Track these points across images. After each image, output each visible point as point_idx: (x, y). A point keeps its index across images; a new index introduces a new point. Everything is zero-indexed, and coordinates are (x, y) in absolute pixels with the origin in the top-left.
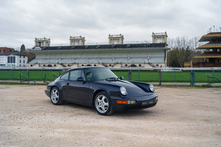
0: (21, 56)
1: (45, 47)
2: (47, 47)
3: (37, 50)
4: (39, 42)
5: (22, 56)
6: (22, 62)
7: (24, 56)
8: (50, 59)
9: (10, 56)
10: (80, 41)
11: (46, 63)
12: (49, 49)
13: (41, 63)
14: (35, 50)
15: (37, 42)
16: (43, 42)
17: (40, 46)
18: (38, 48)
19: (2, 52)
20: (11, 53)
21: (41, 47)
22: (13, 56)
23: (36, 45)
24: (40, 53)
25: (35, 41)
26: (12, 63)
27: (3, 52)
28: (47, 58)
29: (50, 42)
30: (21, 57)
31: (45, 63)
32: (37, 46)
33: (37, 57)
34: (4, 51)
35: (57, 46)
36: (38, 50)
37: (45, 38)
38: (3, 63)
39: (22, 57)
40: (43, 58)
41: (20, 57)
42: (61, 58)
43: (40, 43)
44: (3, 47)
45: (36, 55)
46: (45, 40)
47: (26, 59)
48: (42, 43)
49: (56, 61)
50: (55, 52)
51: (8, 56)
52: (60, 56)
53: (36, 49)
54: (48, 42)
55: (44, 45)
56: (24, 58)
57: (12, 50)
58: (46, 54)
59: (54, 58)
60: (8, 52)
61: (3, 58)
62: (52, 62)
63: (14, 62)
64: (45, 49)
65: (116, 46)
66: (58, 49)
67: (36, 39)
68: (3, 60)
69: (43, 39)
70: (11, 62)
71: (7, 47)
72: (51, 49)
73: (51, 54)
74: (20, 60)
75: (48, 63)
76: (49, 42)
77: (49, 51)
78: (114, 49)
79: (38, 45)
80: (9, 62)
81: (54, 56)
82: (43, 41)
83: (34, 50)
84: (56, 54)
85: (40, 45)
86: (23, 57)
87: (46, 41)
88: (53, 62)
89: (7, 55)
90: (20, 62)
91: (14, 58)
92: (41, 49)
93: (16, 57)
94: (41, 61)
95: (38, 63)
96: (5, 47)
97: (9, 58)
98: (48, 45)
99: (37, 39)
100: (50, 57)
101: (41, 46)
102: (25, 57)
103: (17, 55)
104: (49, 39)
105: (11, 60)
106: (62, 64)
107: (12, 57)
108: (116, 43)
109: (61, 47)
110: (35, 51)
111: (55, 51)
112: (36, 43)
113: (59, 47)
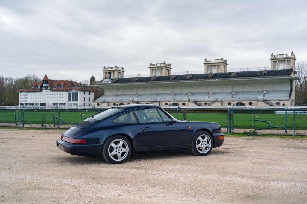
0: (85, 91)
1: (116, 79)
2: (118, 79)
3: (105, 83)
4: (108, 72)
5: (87, 91)
6: (87, 99)
7: (90, 92)
8: (123, 95)
9: (71, 92)
10: (164, 70)
11: (117, 101)
12: (122, 82)
13: (110, 101)
14: (104, 83)
15: (106, 73)
16: (114, 72)
17: (110, 78)
18: (107, 80)
20: (72, 88)
21: (112, 80)
22: (75, 92)
23: (105, 76)
24: (109, 88)
25: (104, 71)
26: (74, 101)
27: (63, 86)
28: (118, 94)
29: (123, 72)
30: (86, 93)
31: (115, 101)
32: (105, 78)
33: (106, 93)
34: (64, 85)
35: (132, 77)
36: (107, 83)
37: (116, 67)
38: (62, 101)
39: (87, 93)
40: (113, 94)
41: (84, 94)
42: (137, 94)
43: (110, 73)
44: (63, 80)
45: (104, 90)
46: (117, 69)
47: (92, 96)
48: (112, 74)
49: (131, 99)
50: (129, 85)
51: (68, 92)
52: (137, 92)
53: (104, 82)
54: (120, 71)
55: (116, 76)
56: (89, 94)
57: (74, 84)
58: (118, 89)
59: (129, 93)
60: (69, 87)
61: (62, 94)
62: (124, 100)
63: (77, 100)
64: (116, 82)
65: (215, 76)
66: (133, 82)
67: (105, 68)
68: (62, 98)
69: (114, 69)
70: (73, 100)
71: (69, 80)
72: (124, 82)
73: (124, 88)
74: (84, 98)
75: (119, 101)
76: (122, 72)
77: (121, 84)
78: (211, 80)
79: (107, 76)
80: (70, 100)
81: (129, 91)
82: (114, 70)
83: (102, 83)
84: (131, 88)
85: (110, 77)
86: (88, 93)
87: (117, 70)
88: (126, 100)
89: (67, 91)
90: (84, 100)
91: (77, 94)
92: (110, 81)
93: (79, 93)
94: (111, 98)
95: (107, 101)
96: (65, 80)
97: (70, 94)
98: (121, 77)
99: (106, 68)
100: (123, 92)
101: (112, 77)
102: (91, 93)
103: (80, 90)
104: (123, 68)
105: (73, 98)
106: (138, 102)
107: (73, 94)
108: (215, 71)
109: (137, 79)
110: (102, 84)
111: (128, 84)
112: (105, 73)
113: (135, 79)
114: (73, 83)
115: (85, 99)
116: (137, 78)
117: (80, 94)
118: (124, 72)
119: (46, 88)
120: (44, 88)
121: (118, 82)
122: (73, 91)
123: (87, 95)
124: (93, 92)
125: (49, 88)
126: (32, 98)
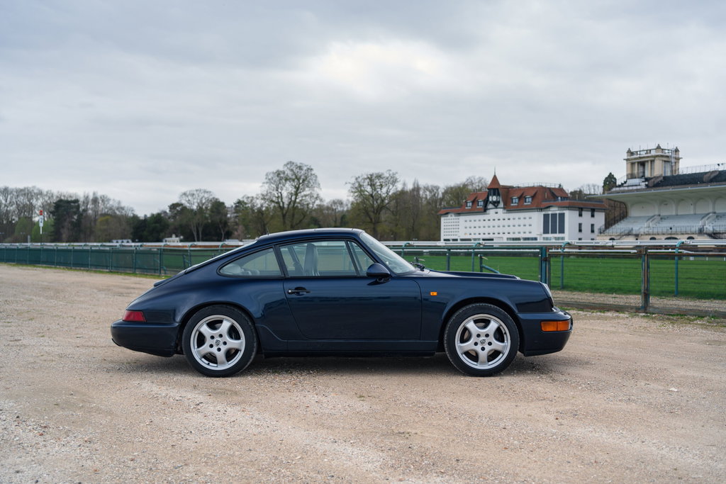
0: (581, 211)
1: (658, 177)
2: (665, 178)
3: (631, 188)
4: (638, 162)
5: (587, 209)
6: (587, 228)
7: (593, 211)
8: (677, 217)
9: (550, 213)
11: (660, 231)
12: (672, 185)
13: (642, 231)
14: (626, 188)
15: (633, 164)
16: (652, 162)
17: (643, 176)
18: (636, 181)
19: (514, 201)
20: (551, 203)
21: (647, 180)
22: (558, 212)
23: (629, 172)
24: (641, 200)
25: (627, 160)
26: (556, 233)
27: (530, 199)
28: (664, 213)
29: (678, 159)
30: (584, 213)
31: (655, 231)
32: (631, 176)
33: (633, 212)
34: (533, 197)
35: (702, 171)
36: (635, 188)
37: (659, 147)
38: (530, 233)
39: (587, 214)
40: (651, 214)
41: (580, 215)
42: (715, 213)
43: (643, 164)
44: (531, 185)
45: (629, 205)
46: (660, 154)
47: (600, 219)
48: (648, 166)
49: (697, 225)
50: (692, 192)
51: (544, 213)
52: (714, 208)
53: (628, 186)
54: (671, 158)
55: (658, 170)
56: (593, 216)
57: (557, 194)
58: (663, 202)
59: (692, 212)
60: (545, 200)
61: (530, 218)
62: (679, 230)
63: (562, 231)
64: (657, 185)
66: (703, 182)
67: (630, 153)
68: (530, 225)
69: (653, 153)
70: (554, 231)
71: (544, 185)
72: (677, 185)
73: (680, 200)
74: (580, 225)
75: (665, 231)
76: (673, 160)
77: (670, 189)
79: (636, 171)
80: (546, 231)
81: (692, 207)
82: (652, 156)
83: (622, 188)
84: (698, 199)
85: (644, 172)
86: (590, 213)
87: (662, 156)
88: (684, 230)
89: (541, 210)
90: (580, 231)
91: (562, 216)
92: (644, 184)
93: (567, 213)
94: (646, 225)
95: (634, 232)
96: (536, 185)
97: (546, 217)
98: (672, 171)
99: (632, 154)
100: (677, 210)
101: (648, 174)
102: (596, 214)
103: (570, 207)
104: (677, 151)
105: (554, 224)
106: (714, 234)
107: (554, 216)
109: (713, 176)
110: (623, 192)
111: (689, 188)
112: (629, 165)
113: (707, 175)
114: (553, 191)
115: (583, 228)
116: (713, 172)
117: (571, 218)
118: (681, 160)
119: (496, 204)
120: (490, 206)
121: (663, 186)
122: (554, 210)
123: (586, 218)
124: (601, 210)
125: (501, 205)
126: (466, 228)
